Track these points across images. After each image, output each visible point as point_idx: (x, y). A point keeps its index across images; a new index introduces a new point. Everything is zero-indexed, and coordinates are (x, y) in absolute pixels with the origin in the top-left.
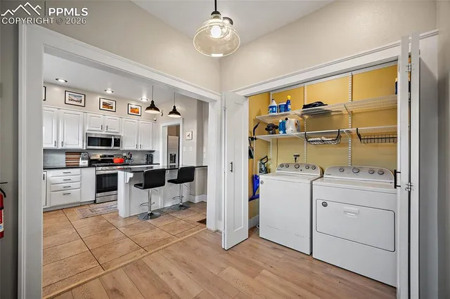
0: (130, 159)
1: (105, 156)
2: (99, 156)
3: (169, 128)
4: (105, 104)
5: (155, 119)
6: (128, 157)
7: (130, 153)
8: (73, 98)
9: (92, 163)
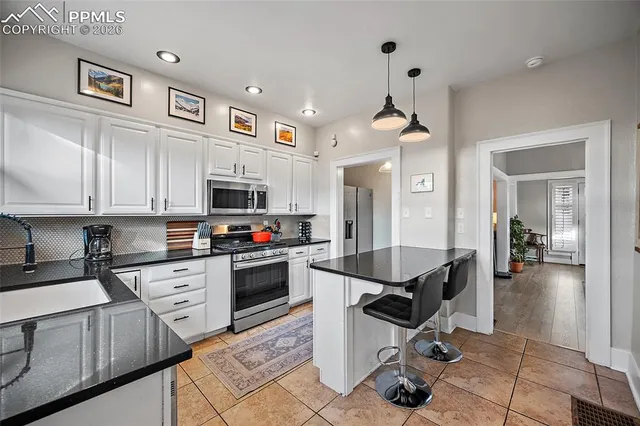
0: (276, 232)
1: (236, 228)
2: (226, 227)
3: (347, 170)
4: (239, 121)
5: (316, 153)
6: (274, 227)
7: (277, 220)
8: (184, 104)
9: (218, 244)
